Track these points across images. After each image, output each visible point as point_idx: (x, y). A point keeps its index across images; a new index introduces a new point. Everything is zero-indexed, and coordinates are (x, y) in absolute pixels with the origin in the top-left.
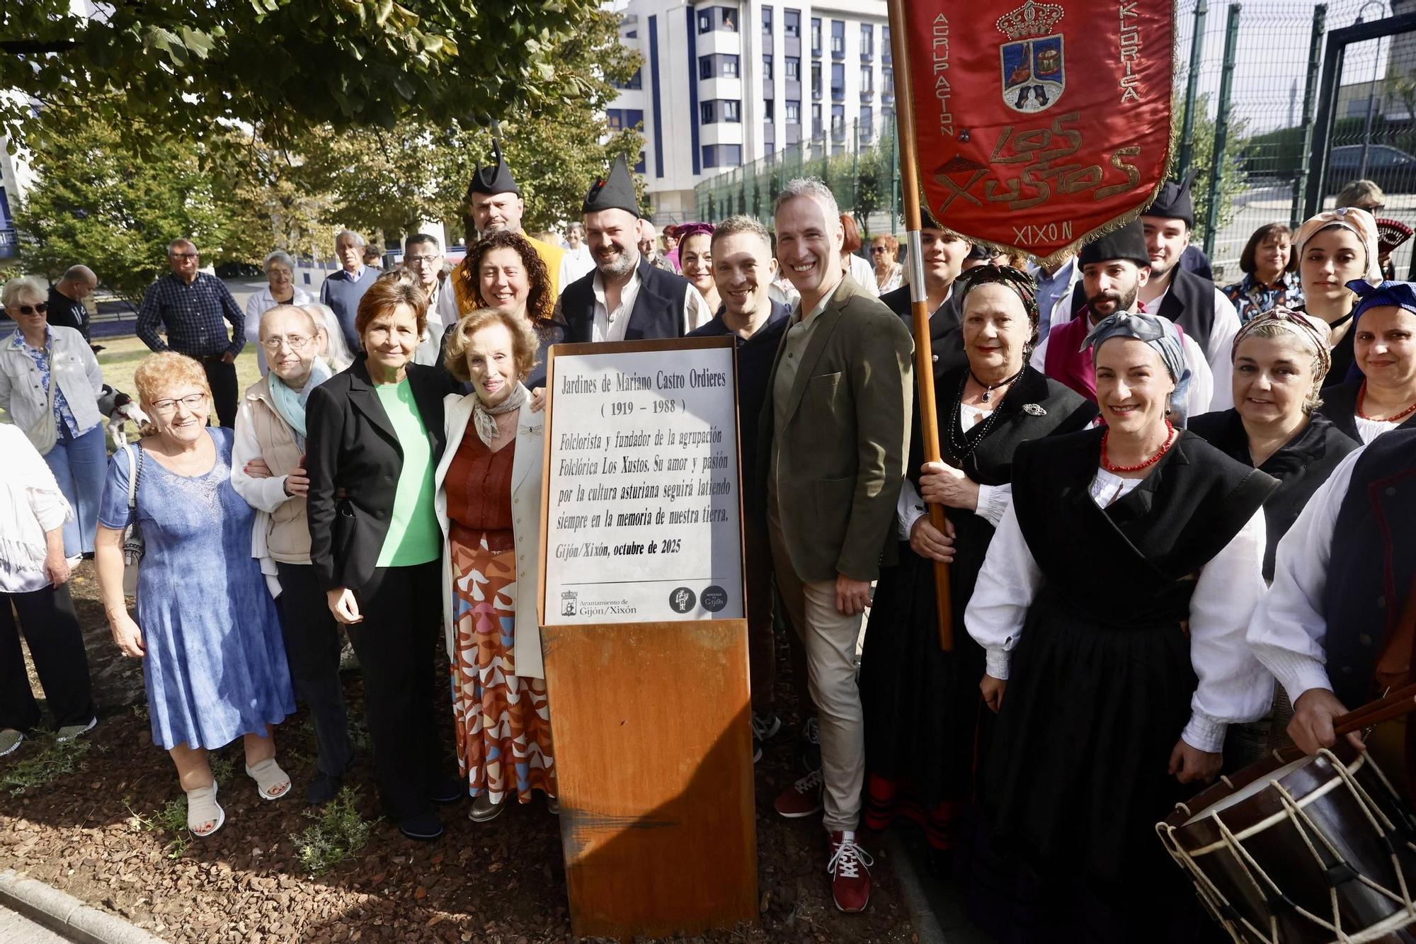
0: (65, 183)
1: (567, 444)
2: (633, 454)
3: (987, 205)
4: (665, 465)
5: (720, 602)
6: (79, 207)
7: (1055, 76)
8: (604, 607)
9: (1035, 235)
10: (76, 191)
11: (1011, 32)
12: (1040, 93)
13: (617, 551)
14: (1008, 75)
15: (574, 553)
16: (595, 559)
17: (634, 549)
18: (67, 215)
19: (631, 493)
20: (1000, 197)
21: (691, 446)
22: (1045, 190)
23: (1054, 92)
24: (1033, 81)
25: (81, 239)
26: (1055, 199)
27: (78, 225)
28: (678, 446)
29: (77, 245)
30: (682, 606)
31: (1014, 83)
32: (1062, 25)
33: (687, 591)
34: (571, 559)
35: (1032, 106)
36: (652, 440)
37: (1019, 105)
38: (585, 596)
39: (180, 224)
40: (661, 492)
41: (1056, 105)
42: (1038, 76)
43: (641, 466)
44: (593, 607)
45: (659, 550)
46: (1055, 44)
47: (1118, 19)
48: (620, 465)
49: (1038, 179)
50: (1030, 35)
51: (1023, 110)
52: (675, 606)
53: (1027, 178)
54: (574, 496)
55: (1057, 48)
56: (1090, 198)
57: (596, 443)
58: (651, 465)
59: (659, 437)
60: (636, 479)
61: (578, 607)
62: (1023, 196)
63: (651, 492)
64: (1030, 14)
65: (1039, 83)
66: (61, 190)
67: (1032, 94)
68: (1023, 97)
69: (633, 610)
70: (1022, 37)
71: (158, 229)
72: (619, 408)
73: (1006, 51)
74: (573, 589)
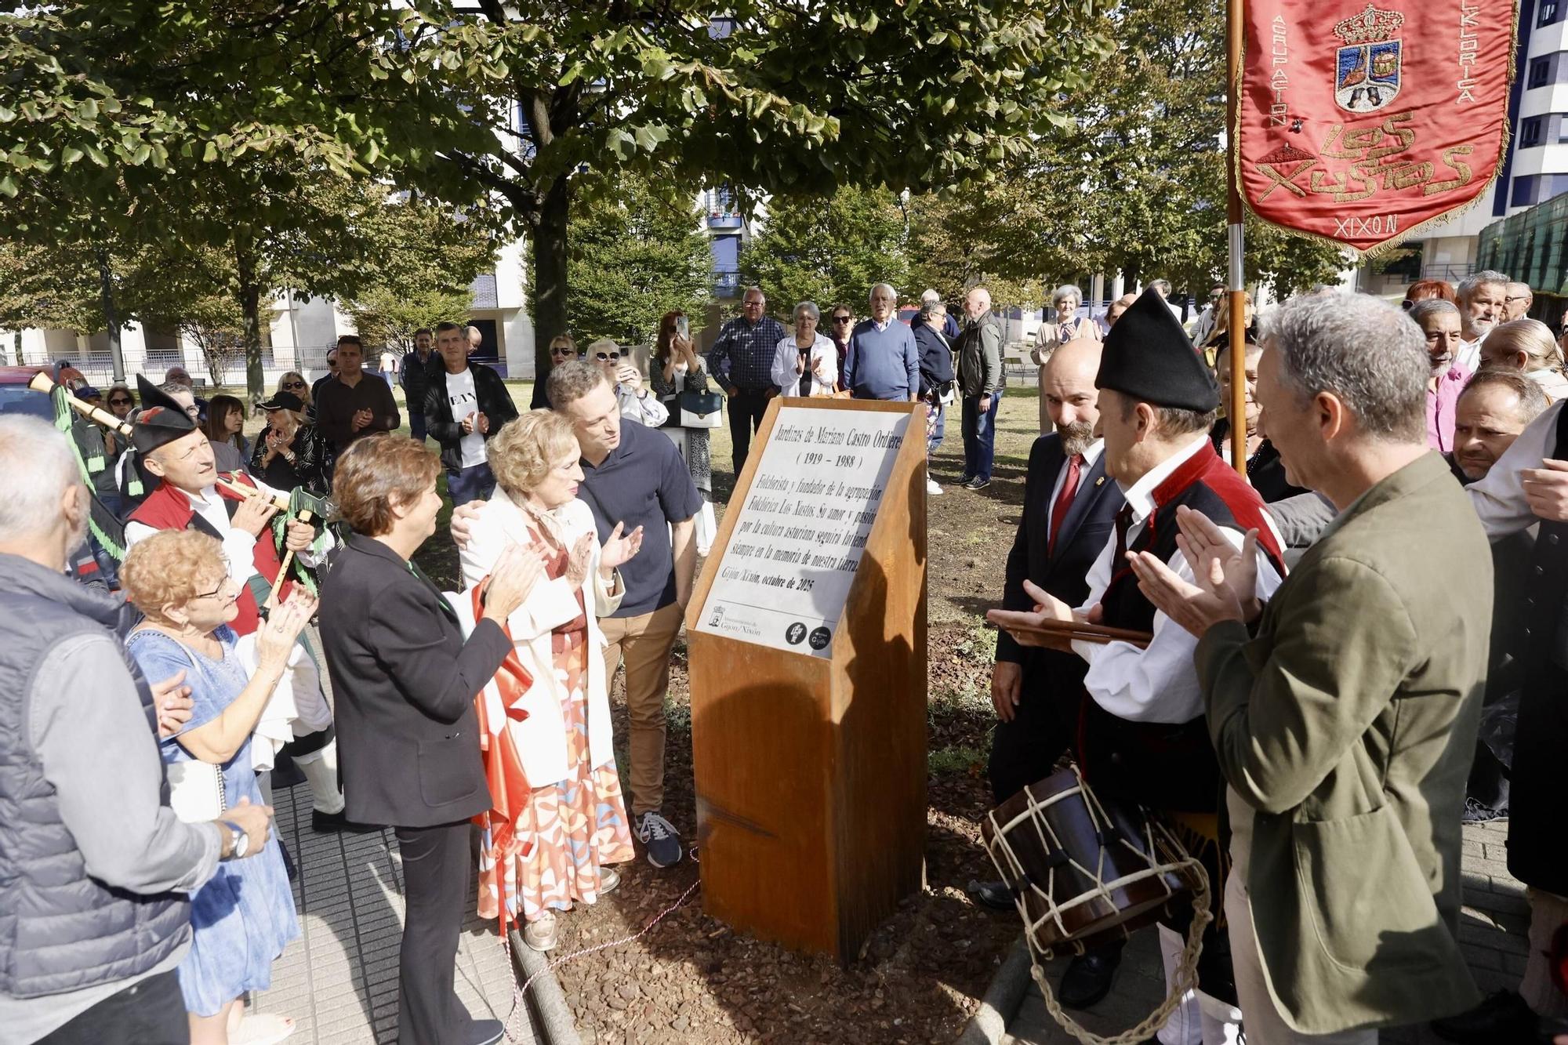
0: (782, 232)
1: (763, 483)
2: (808, 499)
4: (827, 513)
5: (823, 642)
6: (789, 254)
8: (738, 625)
10: (788, 238)
13: (765, 581)
15: (735, 575)
16: (747, 583)
17: (778, 582)
18: (779, 260)
19: (794, 533)
21: (853, 500)
25: (785, 282)
27: (785, 269)
28: (843, 498)
29: (781, 287)
30: (794, 639)
33: (803, 626)
34: (731, 580)
36: (825, 490)
38: (731, 613)
39: (867, 269)
40: (815, 537)
43: (809, 511)
44: (731, 624)
45: (795, 586)
48: (794, 508)
52: (789, 637)
54: (752, 528)
57: (782, 485)
58: (816, 512)
59: (831, 488)
60: (800, 522)
61: (722, 621)
63: (808, 534)
66: (778, 238)
69: (758, 633)
71: (848, 274)
72: (813, 458)
74: (724, 605)
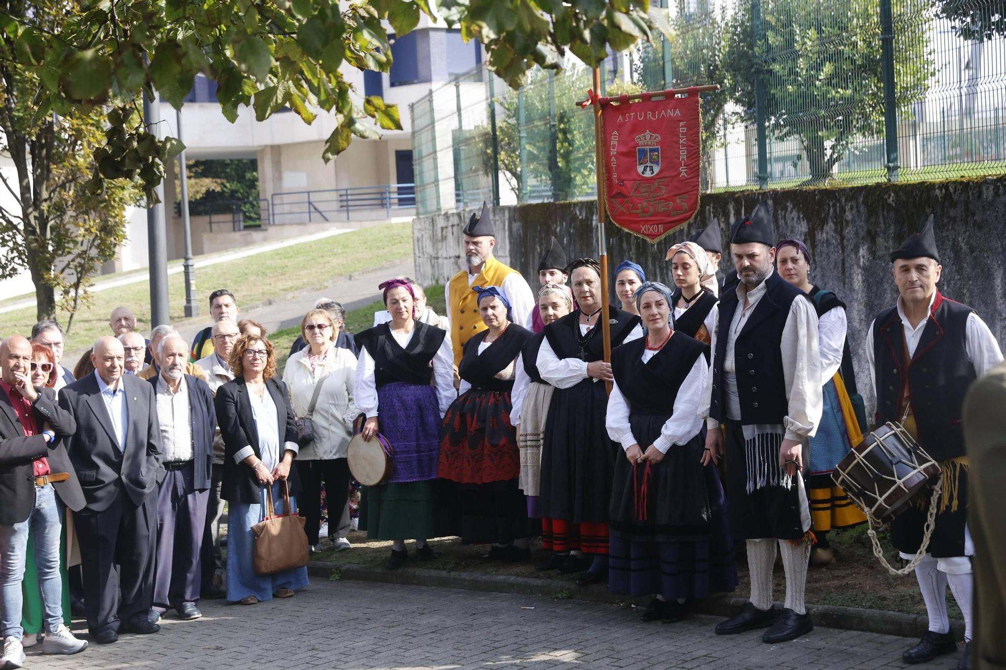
3: (631, 214)
7: (657, 163)
9: (649, 229)
11: (641, 143)
12: (652, 170)
14: (639, 160)
20: (635, 211)
22: (652, 209)
23: (657, 169)
24: (649, 164)
26: (655, 214)
31: (642, 164)
32: (660, 143)
35: (648, 174)
37: (643, 173)
41: (657, 175)
42: (651, 162)
46: (657, 150)
47: (679, 144)
49: (649, 205)
50: (648, 145)
51: (644, 175)
53: (645, 204)
55: (658, 151)
56: (669, 215)
62: (644, 212)
64: (648, 137)
65: (652, 165)
67: (648, 169)
68: (645, 170)
70: (645, 145)
73: (639, 150)
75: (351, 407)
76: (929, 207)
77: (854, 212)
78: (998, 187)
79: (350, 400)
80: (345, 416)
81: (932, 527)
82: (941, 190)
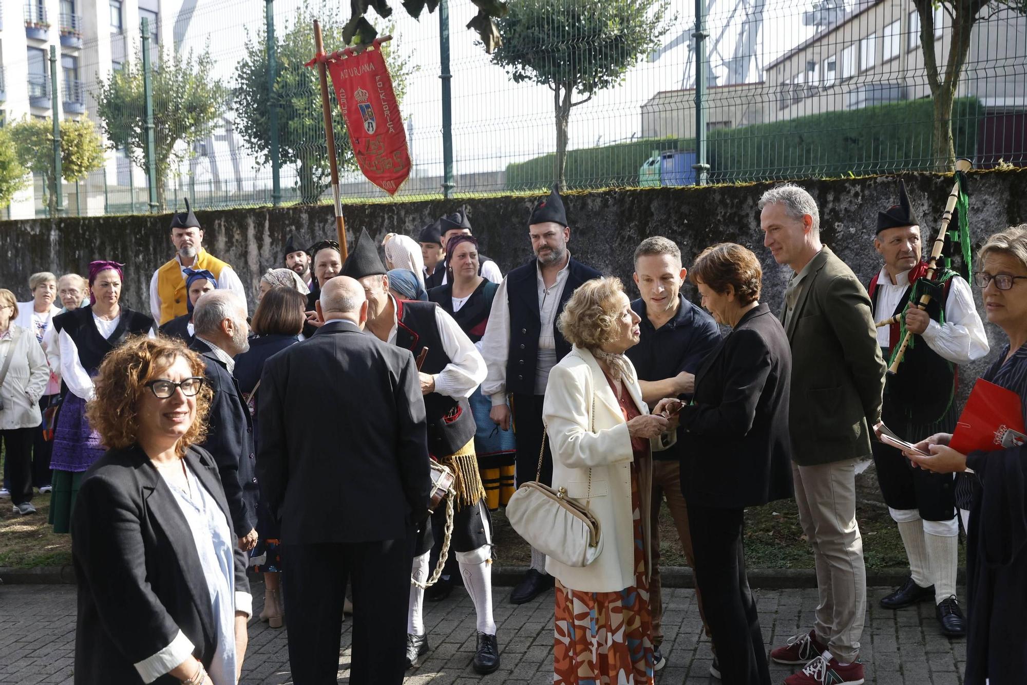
7: (373, 119)
9: (386, 185)
31: (366, 121)
41: (375, 132)
75: (33, 380)
76: (517, 217)
77: (416, 223)
78: (607, 200)
79: (32, 374)
80: (28, 390)
81: (452, 528)
82: (533, 203)
